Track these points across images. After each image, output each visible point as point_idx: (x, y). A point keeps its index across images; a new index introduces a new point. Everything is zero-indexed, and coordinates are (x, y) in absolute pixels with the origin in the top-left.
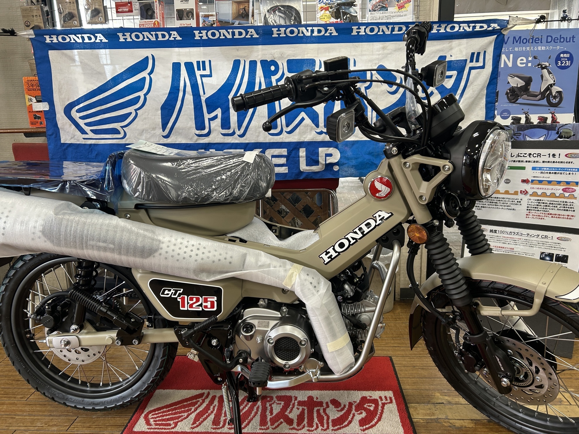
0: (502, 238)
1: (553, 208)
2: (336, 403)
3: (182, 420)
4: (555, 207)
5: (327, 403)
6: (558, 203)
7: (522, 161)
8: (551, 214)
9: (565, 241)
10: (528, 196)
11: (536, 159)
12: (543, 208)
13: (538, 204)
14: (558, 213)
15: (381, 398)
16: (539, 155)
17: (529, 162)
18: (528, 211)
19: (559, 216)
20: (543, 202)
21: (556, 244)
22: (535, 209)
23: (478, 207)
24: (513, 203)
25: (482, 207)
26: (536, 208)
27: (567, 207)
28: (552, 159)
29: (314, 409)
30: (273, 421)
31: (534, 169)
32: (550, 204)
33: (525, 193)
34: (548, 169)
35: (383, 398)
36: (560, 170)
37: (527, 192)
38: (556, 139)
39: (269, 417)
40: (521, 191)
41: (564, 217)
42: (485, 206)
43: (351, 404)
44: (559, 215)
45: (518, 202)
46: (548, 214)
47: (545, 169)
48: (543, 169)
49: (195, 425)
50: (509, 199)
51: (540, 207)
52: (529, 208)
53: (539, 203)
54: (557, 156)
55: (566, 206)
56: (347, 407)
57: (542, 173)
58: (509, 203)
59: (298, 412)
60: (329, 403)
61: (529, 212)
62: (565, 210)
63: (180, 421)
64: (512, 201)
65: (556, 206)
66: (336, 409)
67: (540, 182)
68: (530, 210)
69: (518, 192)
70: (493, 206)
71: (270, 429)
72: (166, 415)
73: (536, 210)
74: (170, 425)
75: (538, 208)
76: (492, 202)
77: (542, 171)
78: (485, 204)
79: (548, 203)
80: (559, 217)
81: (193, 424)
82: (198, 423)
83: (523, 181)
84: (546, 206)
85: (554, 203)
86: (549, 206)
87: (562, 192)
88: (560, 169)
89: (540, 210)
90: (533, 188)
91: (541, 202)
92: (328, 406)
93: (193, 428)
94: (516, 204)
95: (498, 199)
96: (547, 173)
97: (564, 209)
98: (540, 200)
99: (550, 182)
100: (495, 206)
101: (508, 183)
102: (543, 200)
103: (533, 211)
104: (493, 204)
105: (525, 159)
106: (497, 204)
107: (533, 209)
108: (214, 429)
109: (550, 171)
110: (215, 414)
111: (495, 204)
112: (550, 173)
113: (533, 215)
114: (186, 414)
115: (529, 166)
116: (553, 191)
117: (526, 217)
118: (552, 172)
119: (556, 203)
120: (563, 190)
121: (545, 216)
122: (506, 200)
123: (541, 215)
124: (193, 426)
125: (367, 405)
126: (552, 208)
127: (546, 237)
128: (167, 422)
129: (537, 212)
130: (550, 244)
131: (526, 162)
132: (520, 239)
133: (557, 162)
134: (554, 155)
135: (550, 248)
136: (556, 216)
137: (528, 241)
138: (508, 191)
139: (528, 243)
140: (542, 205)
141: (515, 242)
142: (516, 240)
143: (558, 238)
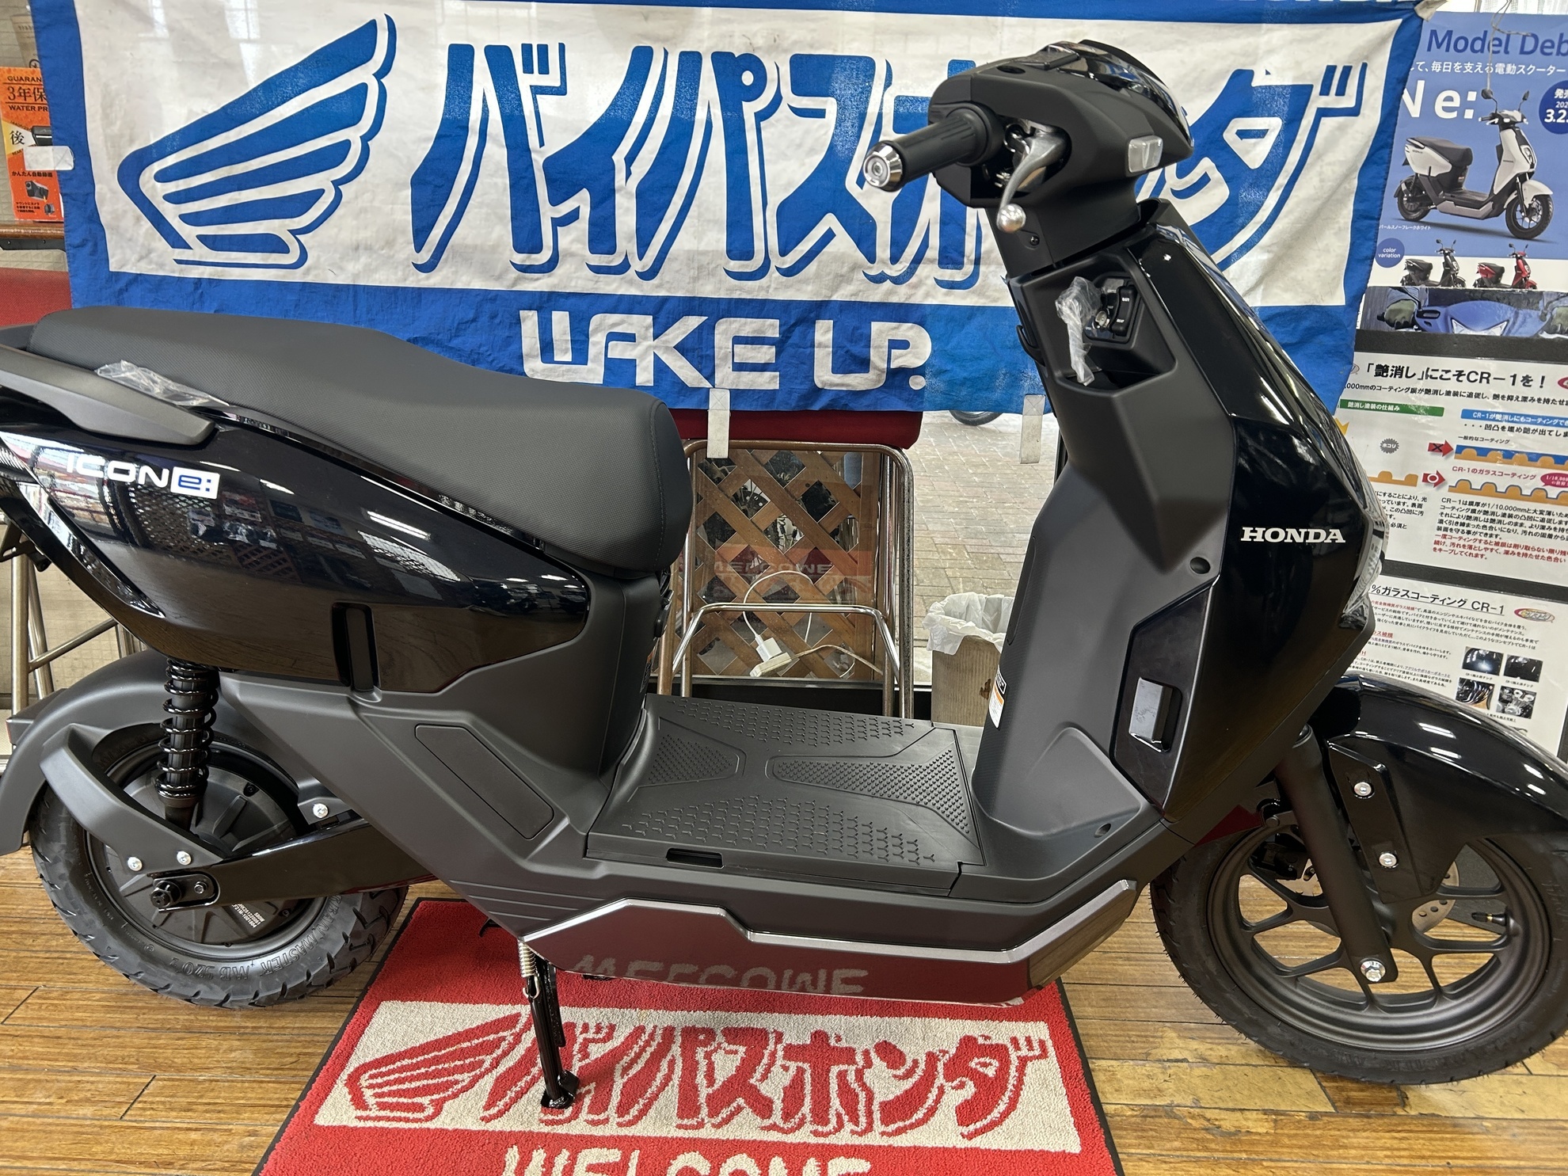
1: (1512, 527)
2: (890, 1054)
4: (1516, 524)
5: (866, 1053)
6: (1526, 515)
7: (1436, 392)
8: (1503, 545)
9: (1538, 620)
10: (1444, 491)
11: (1475, 388)
12: (1484, 527)
13: (1469, 514)
14: (1522, 544)
15: (1015, 1041)
16: (1485, 377)
17: (1456, 394)
18: (1442, 533)
19: (1526, 552)
20: (1486, 508)
21: (1512, 628)
22: (1461, 528)
24: (1401, 507)
26: (1463, 524)
27: (1550, 528)
28: (1520, 390)
29: (829, 1070)
30: (715, 1104)
31: (1467, 414)
32: (1504, 515)
33: (1439, 480)
34: (1506, 417)
35: (1022, 1042)
36: (1541, 424)
37: (1442, 480)
38: (1537, 335)
39: (704, 1092)
40: (1426, 476)
41: (1541, 554)
43: (932, 1060)
44: (1527, 548)
45: (1414, 505)
46: (1497, 544)
47: (1498, 417)
48: (1492, 416)
50: (1390, 495)
51: (1476, 523)
52: (1443, 525)
53: (1474, 511)
54: (1536, 383)
55: (1547, 525)
56: (922, 1065)
57: (1488, 427)
58: (1389, 507)
59: (787, 1079)
60: (873, 1054)
61: (1444, 536)
62: (1543, 535)
64: (1399, 503)
65: (1520, 521)
66: (891, 1072)
67: (1483, 453)
68: (1446, 529)
69: (1416, 477)
71: (709, 1126)
73: (1463, 532)
75: (1468, 525)
77: (1489, 423)
79: (1500, 512)
80: (1525, 555)
83: (1435, 448)
84: (1493, 521)
85: (1515, 513)
86: (1500, 522)
87: (1541, 484)
88: (1540, 420)
89: (1473, 530)
90: (1461, 469)
91: (1478, 508)
92: (868, 1063)
94: (1410, 512)
96: (1503, 428)
97: (1541, 531)
98: (1478, 504)
99: (1508, 455)
101: (1391, 451)
102: (1484, 505)
103: (1454, 534)
105: (1444, 386)
107: (1454, 527)
109: (1512, 425)
112: (1511, 429)
113: (1453, 544)
115: (1454, 407)
116: (1515, 481)
117: (1435, 549)
119: (1520, 514)
120: (1543, 478)
121: (1486, 549)
123: (1477, 544)
125: (976, 1060)
126: (1507, 526)
127: (1485, 606)
129: (1465, 536)
130: (1495, 626)
131: (1448, 393)
132: (1413, 609)
133: (1533, 400)
134: (1527, 380)
135: (1495, 638)
136: (1519, 550)
137: (1434, 616)
138: (1389, 474)
139: (1432, 621)
140: (1482, 516)
141: (1398, 615)
142: (1402, 610)
143: (1517, 612)
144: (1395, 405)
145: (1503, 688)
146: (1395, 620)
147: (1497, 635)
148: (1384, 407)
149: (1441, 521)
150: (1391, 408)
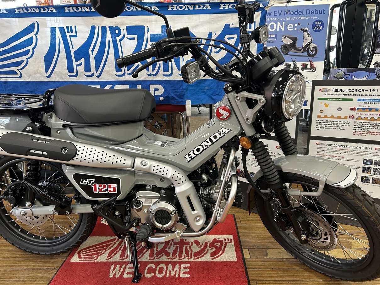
0: (335, 149)
1: (372, 128)
2: (197, 243)
3: (101, 255)
4: (374, 127)
5: (192, 243)
6: (376, 124)
7: (351, 95)
8: (371, 132)
10: (355, 120)
11: (361, 93)
12: (366, 128)
13: (361, 125)
15: (225, 239)
16: (363, 90)
17: (356, 95)
18: (355, 130)
20: (366, 123)
21: (374, 153)
22: (360, 129)
23: (318, 128)
24: (344, 124)
25: (321, 128)
26: (360, 128)
28: (372, 93)
29: (183, 246)
30: (158, 254)
31: (359, 100)
32: (370, 125)
33: (353, 117)
34: (369, 100)
35: (227, 240)
37: (354, 117)
38: (375, 79)
39: (155, 252)
40: (350, 116)
42: (323, 127)
43: (206, 243)
44: (377, 133)
45: (347, 124)
46: (369, 132)
47: (367, 100)
48: (365, 100)
49: (109, 258)
50: (341, 122)
51: (363, 127)
52: (355, 128)
53: (362, 124)
54: (376, 91)
56: (204, 245)
57: (365, 103)
58: (340, 125)
59: (174, 249)
60: (193, 243)
61: (355, 131)
63: (100, 255)
64: (343, 124)
66: (197, 246)
67: (364, 109)
68: (356, 129)
69: (347, 116)
70: (329, 127)
71: (156, 259)
72: (91, 252)
73: (360, 130)
74: (93, 258)
75: (361, 128)
76: (328, 125)
77: (365, 102)
78: (323, 126)
79: (369, 124)
81: (107, 257)
82: (111, 256)
83: (351, 109)
84: (368, 126)
85: (373, 124)
86: (369, 126)
88: (378, 100)
89: (363, 129)
90: (358, 114)
91: (364, 124)
92: (192, 244)
93: (108, 260)
94: (346, 125)
95: (333, 122)
96: (369, 103)
98: (363, 122)
99: (370, 110)
100: (330, 127)
101: (340, 110)
102: (365, 123)
103: (358, 130)
104: (329, 126)
105: (352, 93)
106: (332, 126)
107: (358, 129)
108: (121, 259)
109: (371, 102)
110: (122, 251)
111: (330, 126)
112: (371, 103)
113: (358, 133)
114: (103, 251)
115: (355, 98)
116: (373, 116)
117: (353, 134)
118: (372, 102)
119: (374, 124)
121: (366, 134)
122: (339, 123)
123: (364, 132)
124: (108, 258)
125: (216, 243)
126: (371, 128)
127: (367, 148)
128: (92, 256)
129: (361, 131)
130: (370, 153)
131: (354, 95)
132: (349, 150)
133: (376, 95)
134: (374, 90)
135: (370, 156)
136: (375, 133)
137: (354, 151)
138: (340, 116)
139: (354, 153)
140: (365, 126)
141: (345, 152)
142: (346, 151)
143: (375, 149)
144: (340, 99)
145: (374, 168)
146: (345, 153)
147: (371, 155)
148: (338, 99)
149: (354, 127)
150: (339, 100)
